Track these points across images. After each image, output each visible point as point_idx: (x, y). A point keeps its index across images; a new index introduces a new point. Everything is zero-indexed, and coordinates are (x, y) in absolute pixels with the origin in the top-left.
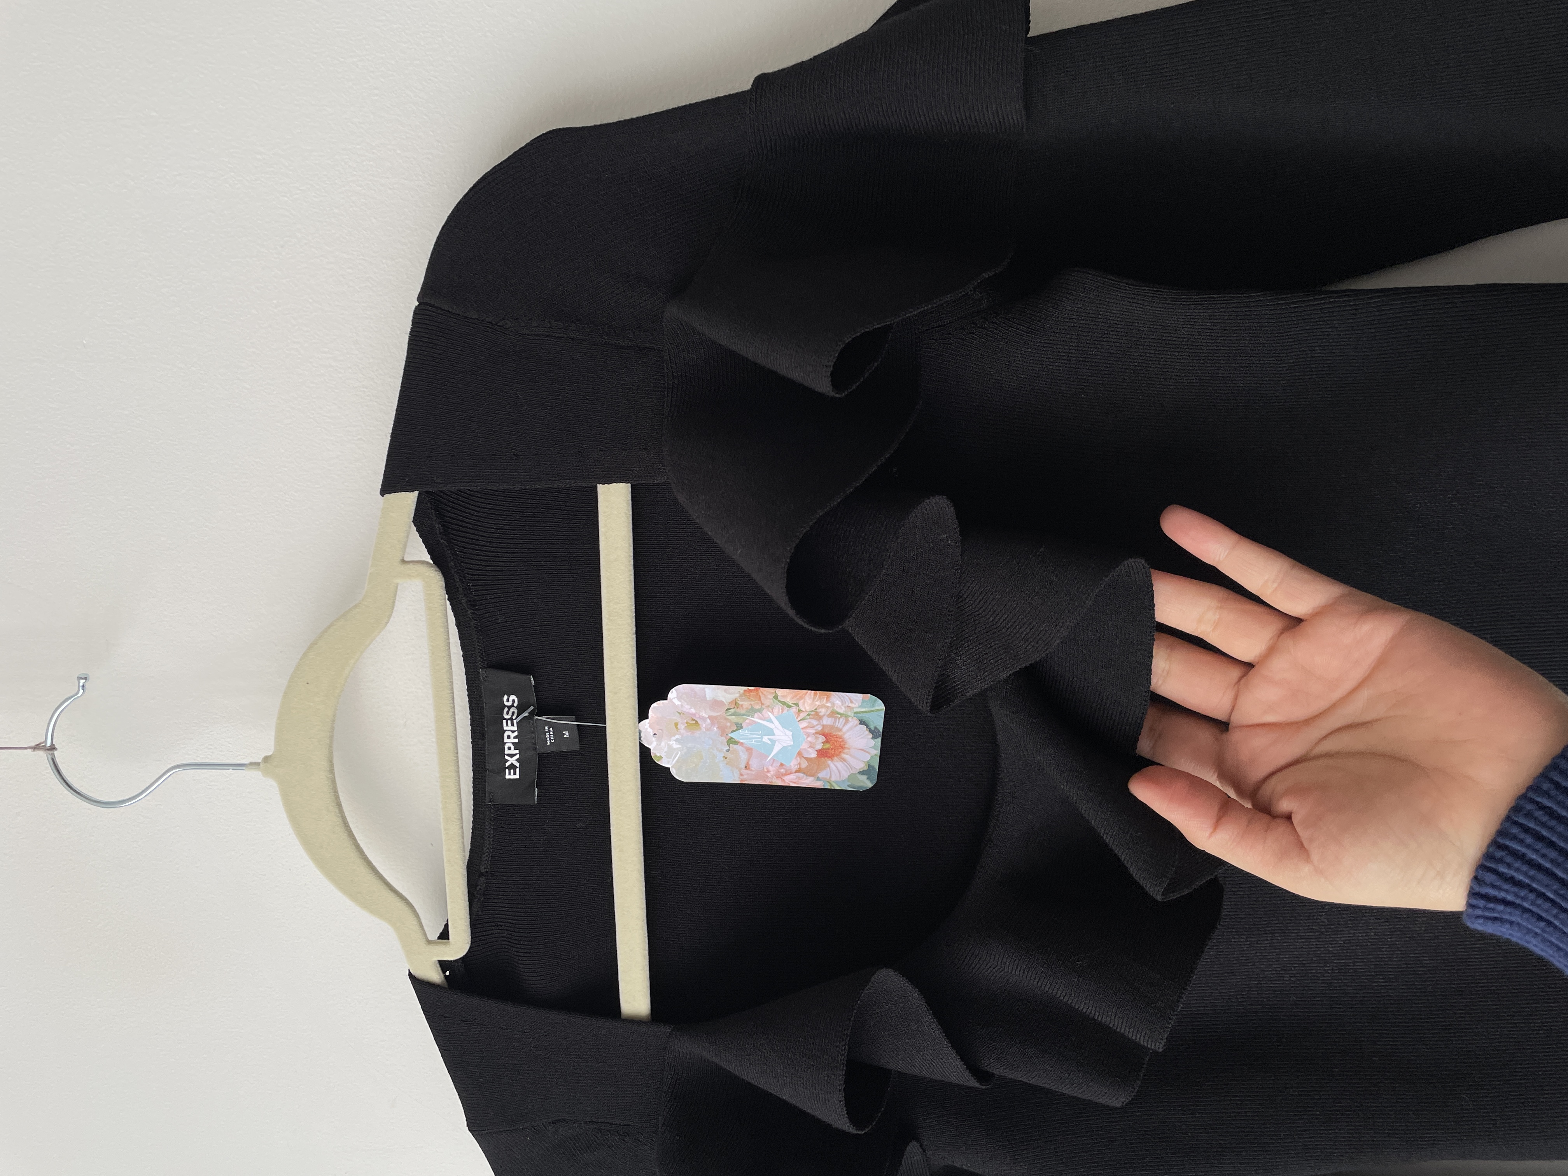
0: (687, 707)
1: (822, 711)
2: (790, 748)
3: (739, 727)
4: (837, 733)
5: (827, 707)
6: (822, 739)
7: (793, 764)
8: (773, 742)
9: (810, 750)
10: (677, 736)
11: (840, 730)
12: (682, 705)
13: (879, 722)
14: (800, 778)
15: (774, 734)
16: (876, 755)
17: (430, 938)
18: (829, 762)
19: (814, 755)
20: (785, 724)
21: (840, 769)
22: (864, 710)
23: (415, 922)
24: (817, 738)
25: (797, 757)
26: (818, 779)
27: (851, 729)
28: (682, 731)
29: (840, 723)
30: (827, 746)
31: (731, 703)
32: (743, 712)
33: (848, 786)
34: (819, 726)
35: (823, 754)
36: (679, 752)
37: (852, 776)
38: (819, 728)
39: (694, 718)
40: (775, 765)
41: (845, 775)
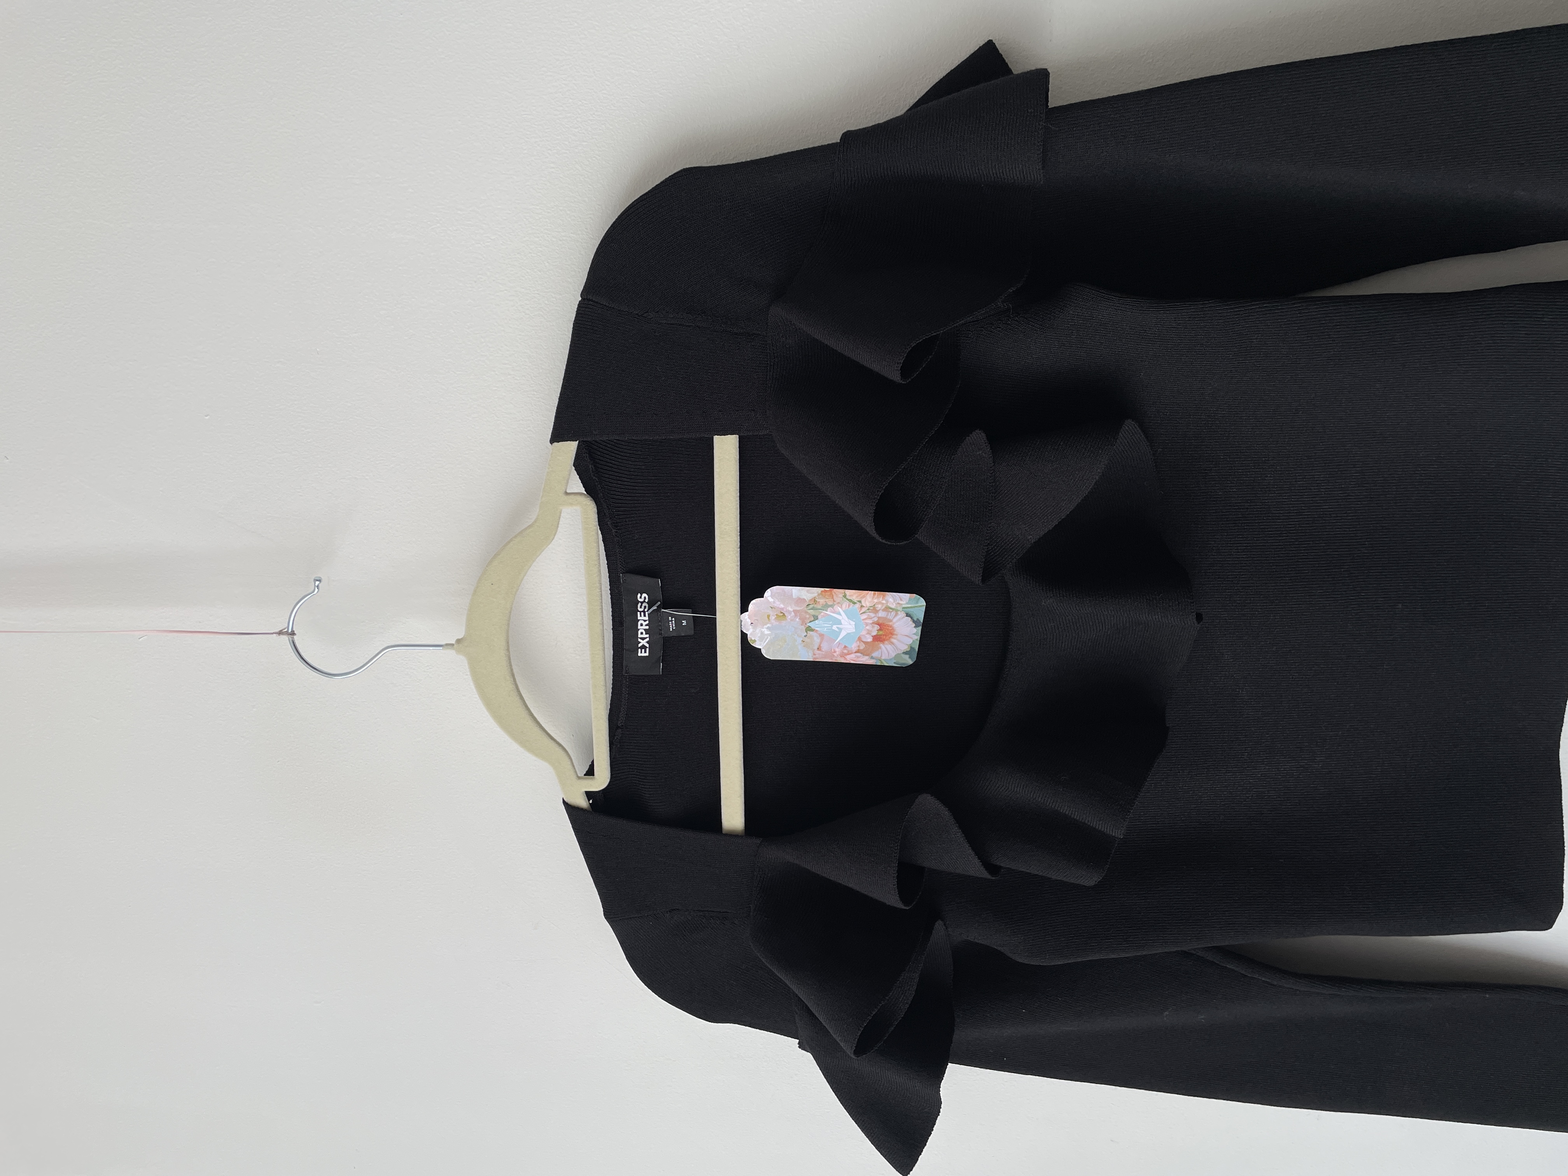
0: (778, 603)
1: (879, 607)
2: (852, 634)
3: (816, 618)
4: (888, 623)
5: (883, 604)
6: (877, 627)
7: (854, 646)
8: (840, 629)
9: (868, 636)
10: (769, 625)
11: (891, 621)
12: (774, 602)
13: (920, 615)
14: (858, 657)
15: (841, 624)
16: (917, 640)
17: (579, 775)
18: (881, 645)
19: (870, 639)
20: (850, 616)
21: (889, 649)
22: (910, 606)
23: (569, 763)
24: (873, 627)
25: (857, 641)
26: (872, 658)
27: (899, 620)
28: (773, 621)
29: (890, 616)
30: (881, 633)
31: (811, 600)
32: (819, 607)
33: (895, 663)
34: (875, 618)
35: (877, 639)
36: (769, 637)
37: (897, 656)
38: (876, 619)
39: (782, 612)
40: (840, 647)
41: (893, 655)
